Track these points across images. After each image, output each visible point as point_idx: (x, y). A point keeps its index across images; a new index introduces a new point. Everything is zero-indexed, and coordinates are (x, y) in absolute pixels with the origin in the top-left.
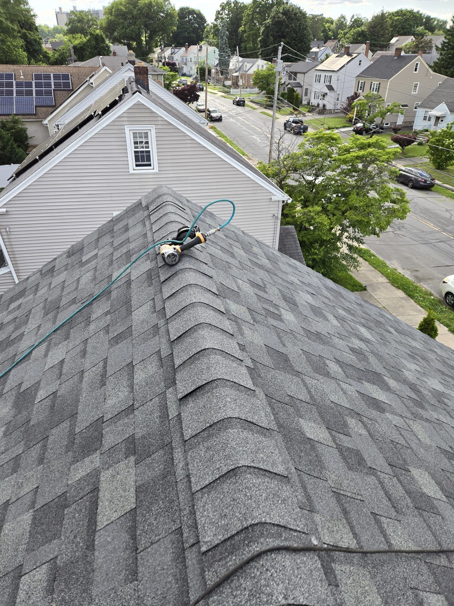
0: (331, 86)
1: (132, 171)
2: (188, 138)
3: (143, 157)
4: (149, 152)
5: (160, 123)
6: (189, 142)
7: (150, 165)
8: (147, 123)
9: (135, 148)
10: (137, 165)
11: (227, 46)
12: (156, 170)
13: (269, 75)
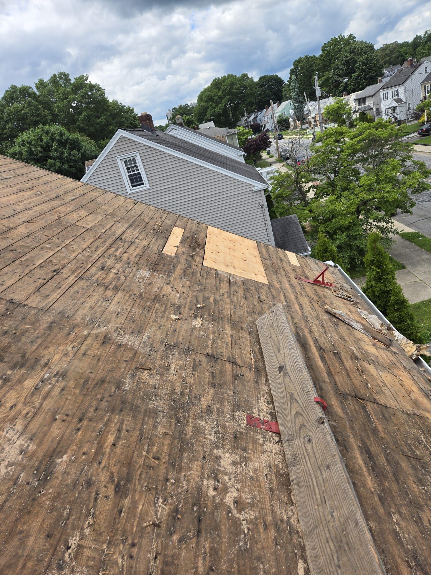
0: (400, 98)
1: (129, 192)
2: (167, 155)
3: (136, 178)
4: (139, 173)
5: (141, 148)
6: (168, 158)
7: (143, 184)
8: (132, 150)
9: (128, 173)
10: (133, 187)
11: (299, 96)
12: (148, 187)
13: (338, 107)
